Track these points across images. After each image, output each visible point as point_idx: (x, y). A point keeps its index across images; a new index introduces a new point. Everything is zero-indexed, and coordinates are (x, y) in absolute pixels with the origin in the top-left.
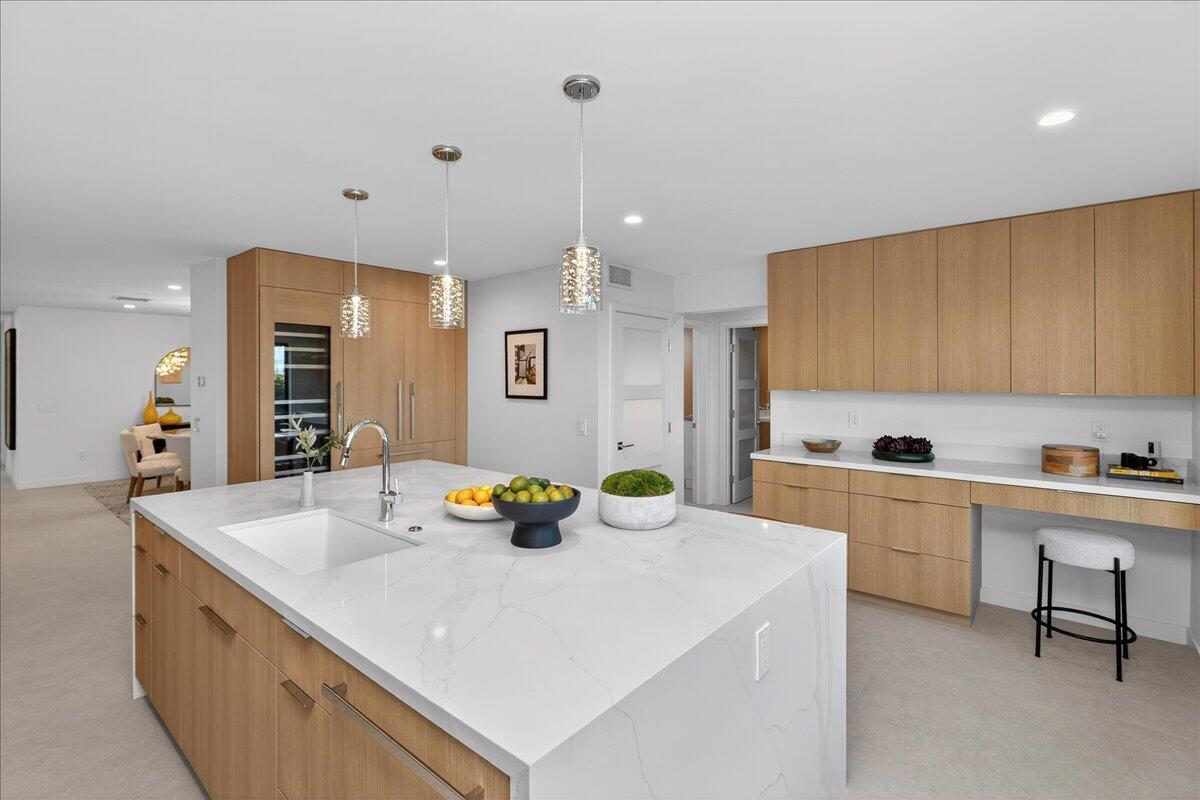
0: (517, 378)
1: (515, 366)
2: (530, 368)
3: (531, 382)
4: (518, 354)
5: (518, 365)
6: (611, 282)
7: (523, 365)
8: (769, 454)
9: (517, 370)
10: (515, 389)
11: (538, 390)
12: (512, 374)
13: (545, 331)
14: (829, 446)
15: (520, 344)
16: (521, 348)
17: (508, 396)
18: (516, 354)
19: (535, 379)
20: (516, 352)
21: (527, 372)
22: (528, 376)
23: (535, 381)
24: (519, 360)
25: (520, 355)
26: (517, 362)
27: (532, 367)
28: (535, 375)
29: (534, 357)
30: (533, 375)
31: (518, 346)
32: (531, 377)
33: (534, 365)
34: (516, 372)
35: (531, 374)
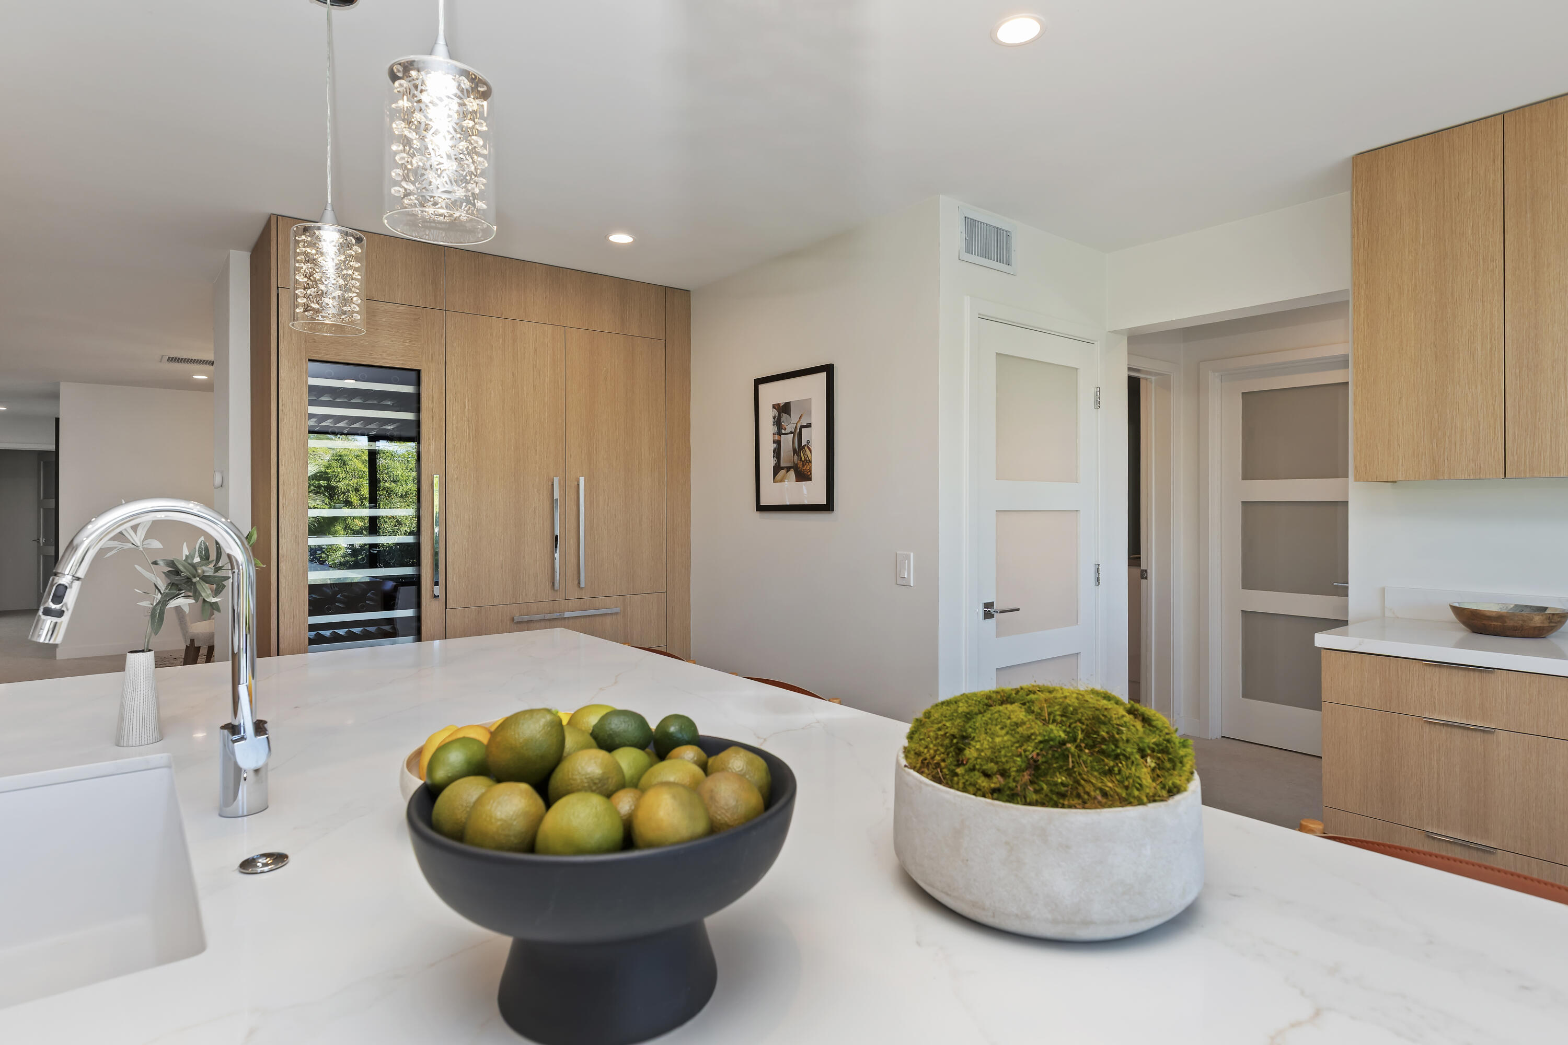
0: (777, 469)
1: (773, 446)
2: (800, 448)
3: (803, 476)
4: (778, 422)
5: (778, 442)
6: (969, 250)
7: (788, 442)
8: (1346, 634)
9: (777, 453)
10: (773, 493)
11: (814, 492)
12: (768, 462)
13: (829, 370)
14: (1538, 620)
15: (782, 401)
16: (784, 409)
17: (760, 508)
18: (774, 422)
19: (810, 471)
20: (774, 418)
21: (796, 457)
22: (797, 464)
23: (811, 473)
24: (780, 434)
25: (783, 424)
26: (777, 438)
27: (805, 445)
28: (811, 462)
29: (809, 426)
30: (807, 462)
31: (778, 405)
32: (803, 466)
33: (808, 442)
34: (775, 459)
35: (803, 459)
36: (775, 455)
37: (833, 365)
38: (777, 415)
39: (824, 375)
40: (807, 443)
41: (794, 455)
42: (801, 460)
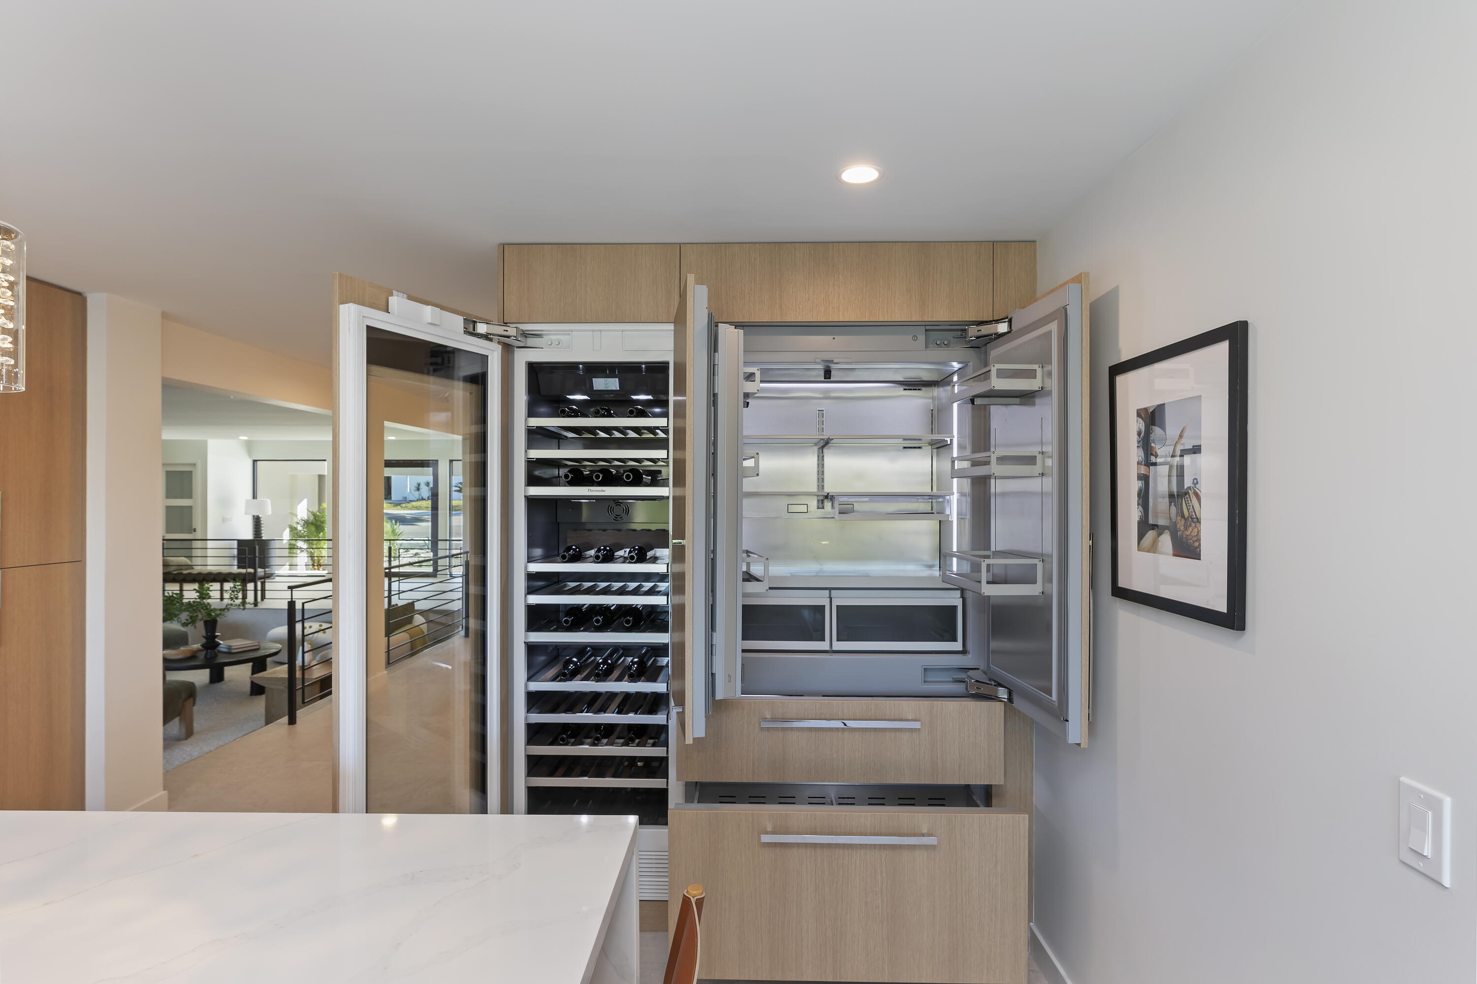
0: (1145, 526)
1: (1138, 484)
2: (1182, 494)
3: (1187, 547)
4: (1146, 443)
5: (1145, 479)
7: (1160, 479)
9: (1144, 497)
12: (1130, 510)
13: (1235, 334)
15: (1150, 403)
16: (1154, 417)
17: (1119, 592)
18: (1139, 442)
19: (1199, 540)
20: (1139, 434)
21: (1173, 509)
22: (1175, 524)
23: (1200, 545)
24: (1149, 464)
25: (1153, 445)
26: (1143, 470)
27: (1189, 488)
28: (1198, 521)
29: (1196, 450)
30: (1193, 522)
31: (1146, 409)
32: (1186, 529)
33: (1196, 482)
34: (1141, 508)
35: (1186, 514)
36: (1140, 502)
37: (1247, 321)
38: (1143, 429)
39: (1223, 348)
40: (1193, 483)
41: (1170, 505)
42: (1183, 516)
